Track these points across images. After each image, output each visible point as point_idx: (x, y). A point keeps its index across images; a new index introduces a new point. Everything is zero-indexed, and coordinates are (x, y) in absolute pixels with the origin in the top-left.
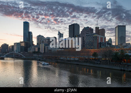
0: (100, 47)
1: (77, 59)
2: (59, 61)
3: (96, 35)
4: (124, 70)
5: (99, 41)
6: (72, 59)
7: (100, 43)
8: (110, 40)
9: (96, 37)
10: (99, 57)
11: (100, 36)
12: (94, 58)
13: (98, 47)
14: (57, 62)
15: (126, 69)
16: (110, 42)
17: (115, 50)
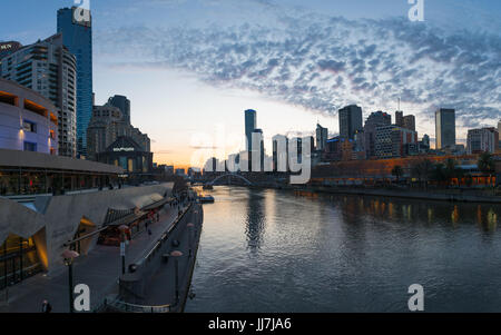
0: (407, 153)
1: (359, 182)
2: (321, 188)
3: (397, 129)
4: (455, 200)
5: (405, 142)
6: (349, 182)
7: (407, 145)
8: (426, 137)
9: (398, 133)
10: (405, 176)
11: (405, 131)
12: (395, 178)
13: (402, 154)
14: (317, 192)
15: (458, 198)
16: (425, 144)
17: (437, 160)
